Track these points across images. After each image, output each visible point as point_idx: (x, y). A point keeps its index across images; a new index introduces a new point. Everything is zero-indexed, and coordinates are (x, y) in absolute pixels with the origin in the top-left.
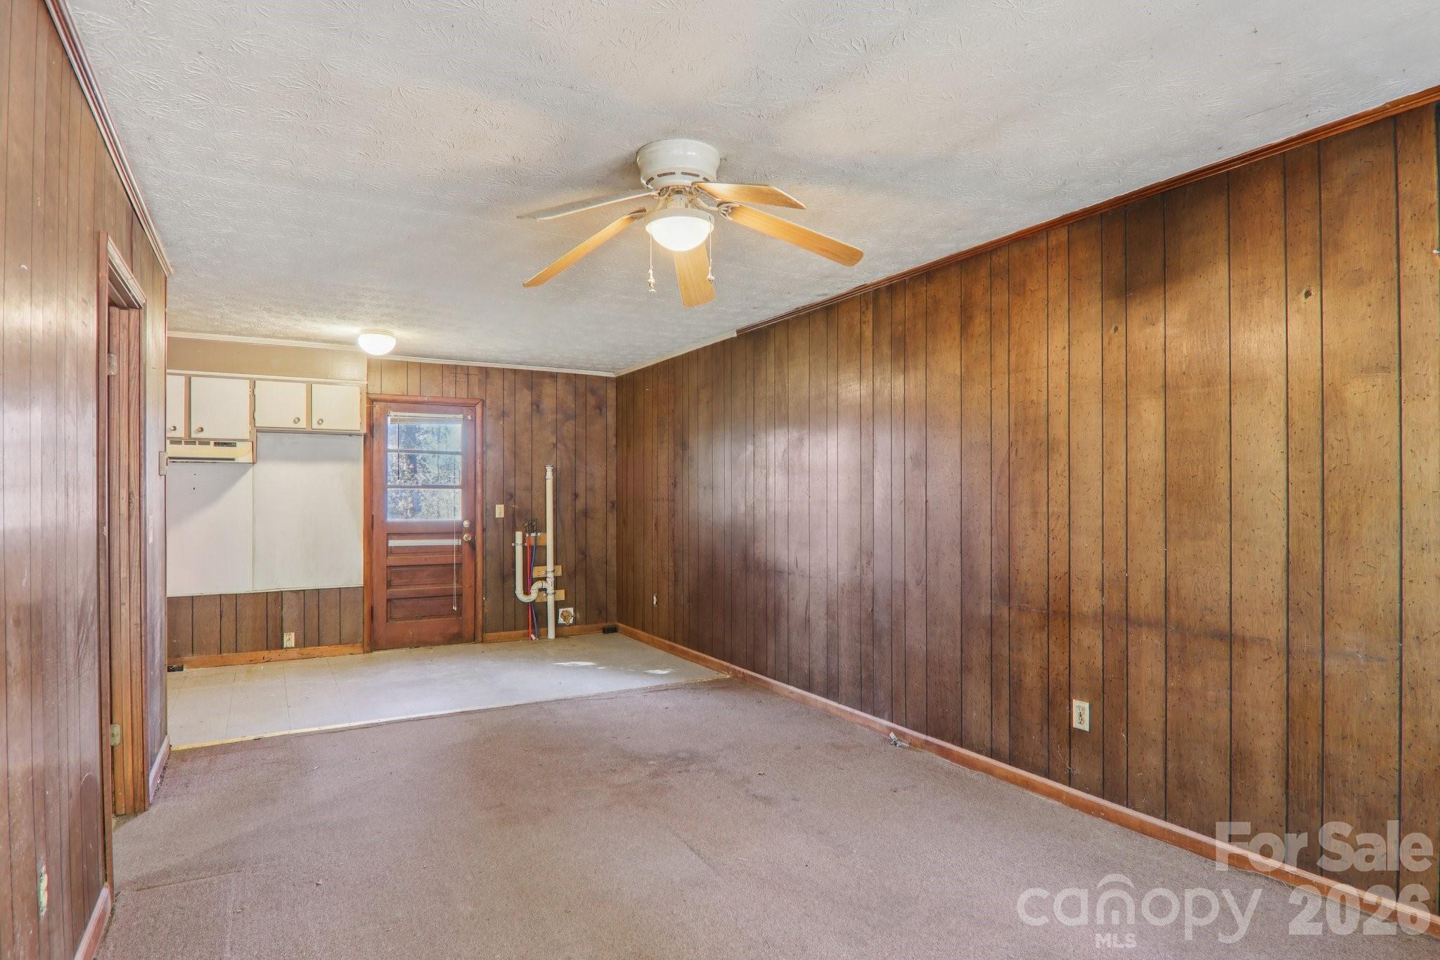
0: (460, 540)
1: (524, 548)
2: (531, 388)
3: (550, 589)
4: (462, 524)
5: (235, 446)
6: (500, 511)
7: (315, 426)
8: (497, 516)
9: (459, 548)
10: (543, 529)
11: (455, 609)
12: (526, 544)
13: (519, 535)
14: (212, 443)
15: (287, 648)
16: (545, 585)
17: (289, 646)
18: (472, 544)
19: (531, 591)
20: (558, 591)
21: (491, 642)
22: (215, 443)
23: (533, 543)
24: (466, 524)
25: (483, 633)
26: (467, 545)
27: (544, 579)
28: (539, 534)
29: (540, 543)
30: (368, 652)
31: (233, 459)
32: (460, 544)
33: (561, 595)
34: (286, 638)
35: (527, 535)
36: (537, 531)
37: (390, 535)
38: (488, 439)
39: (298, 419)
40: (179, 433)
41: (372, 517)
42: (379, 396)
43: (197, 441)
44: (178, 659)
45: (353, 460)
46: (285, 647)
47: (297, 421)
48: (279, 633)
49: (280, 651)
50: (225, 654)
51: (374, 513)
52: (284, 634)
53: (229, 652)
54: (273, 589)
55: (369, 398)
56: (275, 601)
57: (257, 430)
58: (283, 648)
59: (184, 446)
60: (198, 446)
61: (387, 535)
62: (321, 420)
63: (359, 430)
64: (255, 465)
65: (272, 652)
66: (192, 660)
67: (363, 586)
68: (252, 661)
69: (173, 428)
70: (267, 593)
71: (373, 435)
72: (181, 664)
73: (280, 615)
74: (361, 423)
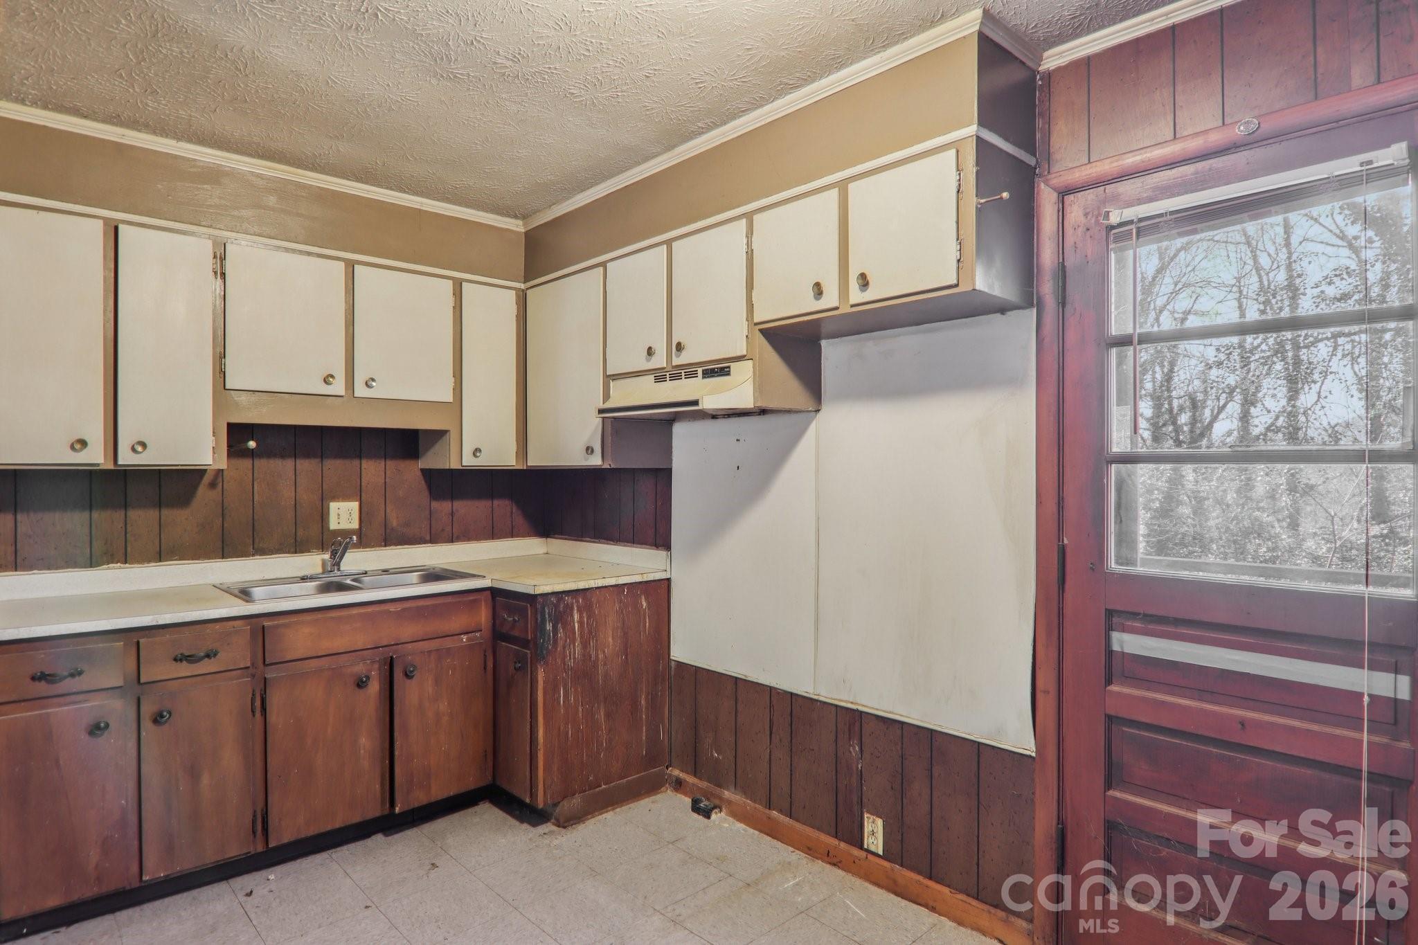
0: (1404, 680)
4: (1406, 611)
5: (728, 374)
7: (856, 296)
9: (1391, 715)
14: (700, 371)
15: (868, 851)
17: (873, 848)
22: (703, 371)
31: (696, 403)
32: (1405, 696)
34: (868, 828)
37: (1112, 619)
39: (818, 285)
40: (659, 361)
41: (1062, 551)
42: (1077, 175)
43: (683, 371)
44: (717, 790)
45: (1012, 381)
46: (866, 847)
47: (818, 290)
48: (856, 808)
49: (856, 852)
50: (775, 813)
51: (1066, 541)
52: (866, 815)
53: (781, 811)
54: (846, 701)
55: (1055, 189)
56: (850, 730)
57: (761, 331)
58: (861, 847)
59: (668, 384)
60: (684, 381)
61: (1110, 613)
62: (863, 276)
63: (957, 285)
64: (820, 415)
65: (843, 845)
66: (729, 802)
67: (1034, 754)
68: (811, 851)
69: (650, 352)
70: (836, 706)
71: (1064, 297)
72: (717, 802)
73: (858, 768)
74: (959, 261)
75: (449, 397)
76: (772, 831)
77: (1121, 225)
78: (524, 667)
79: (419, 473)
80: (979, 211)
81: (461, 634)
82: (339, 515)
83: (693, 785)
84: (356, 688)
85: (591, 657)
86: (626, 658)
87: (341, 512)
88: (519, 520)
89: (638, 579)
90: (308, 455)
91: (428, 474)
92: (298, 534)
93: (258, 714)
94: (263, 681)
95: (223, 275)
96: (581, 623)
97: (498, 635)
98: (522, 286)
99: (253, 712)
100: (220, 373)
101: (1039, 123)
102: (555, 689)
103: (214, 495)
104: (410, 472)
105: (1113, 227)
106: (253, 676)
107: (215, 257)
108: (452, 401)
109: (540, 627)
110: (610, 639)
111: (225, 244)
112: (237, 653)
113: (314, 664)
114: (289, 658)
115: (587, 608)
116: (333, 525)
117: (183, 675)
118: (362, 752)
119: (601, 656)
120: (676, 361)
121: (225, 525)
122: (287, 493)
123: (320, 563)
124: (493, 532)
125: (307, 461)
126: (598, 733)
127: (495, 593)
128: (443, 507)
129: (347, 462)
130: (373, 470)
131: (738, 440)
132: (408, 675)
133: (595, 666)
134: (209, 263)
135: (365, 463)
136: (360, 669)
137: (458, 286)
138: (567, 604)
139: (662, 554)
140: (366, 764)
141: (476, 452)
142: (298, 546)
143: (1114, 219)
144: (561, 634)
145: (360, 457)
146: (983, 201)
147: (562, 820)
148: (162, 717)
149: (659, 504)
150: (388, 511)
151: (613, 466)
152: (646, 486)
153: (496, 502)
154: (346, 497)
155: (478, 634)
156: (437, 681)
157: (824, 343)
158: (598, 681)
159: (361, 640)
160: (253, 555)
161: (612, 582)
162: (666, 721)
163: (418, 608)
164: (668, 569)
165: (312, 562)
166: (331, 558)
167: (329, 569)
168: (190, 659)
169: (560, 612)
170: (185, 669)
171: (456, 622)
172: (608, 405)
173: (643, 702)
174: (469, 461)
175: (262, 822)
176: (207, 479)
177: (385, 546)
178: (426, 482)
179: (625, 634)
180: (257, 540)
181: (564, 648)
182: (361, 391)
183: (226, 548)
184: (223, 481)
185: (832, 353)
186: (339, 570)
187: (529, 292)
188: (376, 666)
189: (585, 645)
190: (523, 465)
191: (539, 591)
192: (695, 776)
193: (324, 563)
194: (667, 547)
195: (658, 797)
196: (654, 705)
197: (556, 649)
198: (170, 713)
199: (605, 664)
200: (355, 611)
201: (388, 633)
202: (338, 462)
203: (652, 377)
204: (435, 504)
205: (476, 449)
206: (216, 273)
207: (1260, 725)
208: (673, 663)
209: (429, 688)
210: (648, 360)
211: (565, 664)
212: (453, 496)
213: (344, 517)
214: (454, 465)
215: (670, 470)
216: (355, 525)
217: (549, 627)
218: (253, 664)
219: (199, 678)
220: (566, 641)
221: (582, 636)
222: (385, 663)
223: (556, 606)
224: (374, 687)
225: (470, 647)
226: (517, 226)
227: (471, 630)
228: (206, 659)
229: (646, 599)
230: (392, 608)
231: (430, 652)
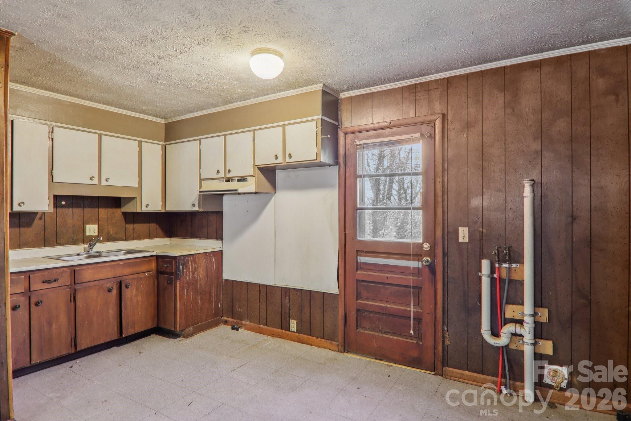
0: (420, 263)
1: (493, 281)
2: (504, 89)
3: (528, 338)
4: (420, 246)
5: (247, 181)
6: (463, 234)
7: (288, 160)
8: (461, 240)
9: (418, 272)
10: (520, 260)
11: (413, 334)
12: (495, 276)
13: (485, 264)
14: (236, 179)
15: (292, 331)
16: (519, 330)
17: (293, 330)
18: (432, 268)
19: (502, 334)
20: (541, 342)
21: (451, 377)
22: (238, 179)
23: (504, 275)
24: (426, 246)
25: (443, 366)
26: (427, 270)
27: (521, 322)
28: (514, 265)
29: (515, 277)
30: (341, 352)
31: (236, 190)
32: (420, 266)
33: (547, 347)
34: (291, 324)
35: (497, 265)
36: (510, 261)
37: (358, 253)
38: (450, 153)
39: (276, 156)
40: (222, 175)
41: (345, 235)
42: (349, 129)
43: (230, 179)
44: (241, 322)
45: (332, 186)
46: (291, 330)
47: (276, 157)
48: (288, 319)
49: (288, 332)
50: (261, 326)
51: (346, 232)
52: (291, 320)
53: (263, 325)
54: (284, 285)
55: (343, 132)
56: (286, 294)
57: (257, 168)
58: (289, 330)
59: (225, 183)
60: (230, 183)
61: (357, 251)
62: (290, 154)
63: (316, 160)
64: (276, 194)
65: (284, 331)
66: (245, 325)
67: (338, 293)
68: (273, 335)
69: (218, 172)
70: (282, 287)
71: (345, 163)
72: (240, 325)
73: (288, 306)
74: (317, 153)
75: (136, 185)
76: (260, 332)
77: (360, 145)
78: (171, 282)
79: (121, 214)
80: (322, 139)
81: (145, 272)
82: (90, 230)
83: (231, 321)
84: (108, 292)
85: (195, 278)
86: (207, 278)
87: (91, 228)
88: (160, 231)
89: (211, 250)
90: (78, 206)
91: (125, 214)
92: (74, 238)
93: (72, 302)
94: (74, 290)
95: (52, 139)
96: (192, 266)
97: (159, 272)
98: (164, 143)
99: (71, 301)
100: (51, 176)
101: (339, 113)
102: (183, 289)
103: (41, 222)
104: (118, 213)
105: (357, 145)
106: (71, 288)
107: (49, 132)
108: (138, 186)
109: (177, 268)
110: (202, 272)
111: (53, 127)
112: (65, 280)
113: (92, 283)
114: (84, 281)
115: (194, 261)
116: (88, 234)
117: (46, 288)
118: (110, 315)
119: (199, 278)
120: (228, 176)
121: (46, 234)
122: (70, 221)
123: (83, 248)
124: (149, 236)
125: (77, 209)
126: (198, 305)
127: (157, 257)
128: (130, 226)
129: (93, 209)
130: (103, 212)
131: (248, 202)
132: (127, 287)
133: (197, 281)
134: (47, 135)
135: (100, 209)
136: (109, 285)
137: (140, 143)
138: (187, 259)
139: (219, 242)
140: (111, 320)
141: (147, 206)
142: (74, 242)
143: (358, 143)
144: (185, 270)
145: (98, 207)
146: (323, 137)
147: (185, 336)
148: (39, 303)
149: (218, 224)
150: (109, 228)
151: (203, 211)
152: (213, 218)
153: (151, 225)
154: (93, 223)
155: (151, 272)
156: (137, 289)
157: (277, 171)
158: (198, 287)
159: (110, 275)
160: (57, 246)
161: (203, 251)
162: (221, 301)
163: (130, 263)
164: (222, 247)
165: (80, 248)
166: (89, 246)
167: (88, 250)
168: (49, 282)
169: (185, 262)
170: (46, 286)
171: (143, 268)
172: (201, 190)
173: (213, 294)
174: (144, 209)
175: (74, 342)
176: (38, 216)
177: (108, 242)
178: (124, 217)
179: (207, 270)
180: (58, 240)
181: (186, 275)
182: (104, 183)
183: (46, 243)
184: (45, 217)
185: (280, 175)
186: (92, 251)
187: (167, 146)
188: (115, 284)
189: (193, 274)
190: (164, 210)
191: (178, 255)
192: (232, 318)
193: (85, 249)
194: (221, 239)
195: (218, 327)
196: (217, 296)
197: (183, 276)
198: (42, 302)
199: (200, 281)
200: (107, 264)
201: (119, 272)
202: (89, 209)
203: (218, 181)
204: (127, 225)
205: (147, 204)
206: (49, 138)
207: (391, 277)
208: (224, 280)
209: (134, 291)
210: (217, 175)
211: (186, 281)
212: (134, 222)
213: (92, 230)
214: (139, 210)
215: (222, 212)
216: (96, 234)
217: (181, 267)
218: (70, 284)
219: (51, 289)
220: (187, 272)
221: (192, 271)
222: (118, 283)
223: (183, 260)
224: (115, 292)
225: (149, 277)
226: (162, 121)
227: (149, 270)
228: (54, 282)
229: (215, 258)
230: (121, 263)
231: (134, 279)
